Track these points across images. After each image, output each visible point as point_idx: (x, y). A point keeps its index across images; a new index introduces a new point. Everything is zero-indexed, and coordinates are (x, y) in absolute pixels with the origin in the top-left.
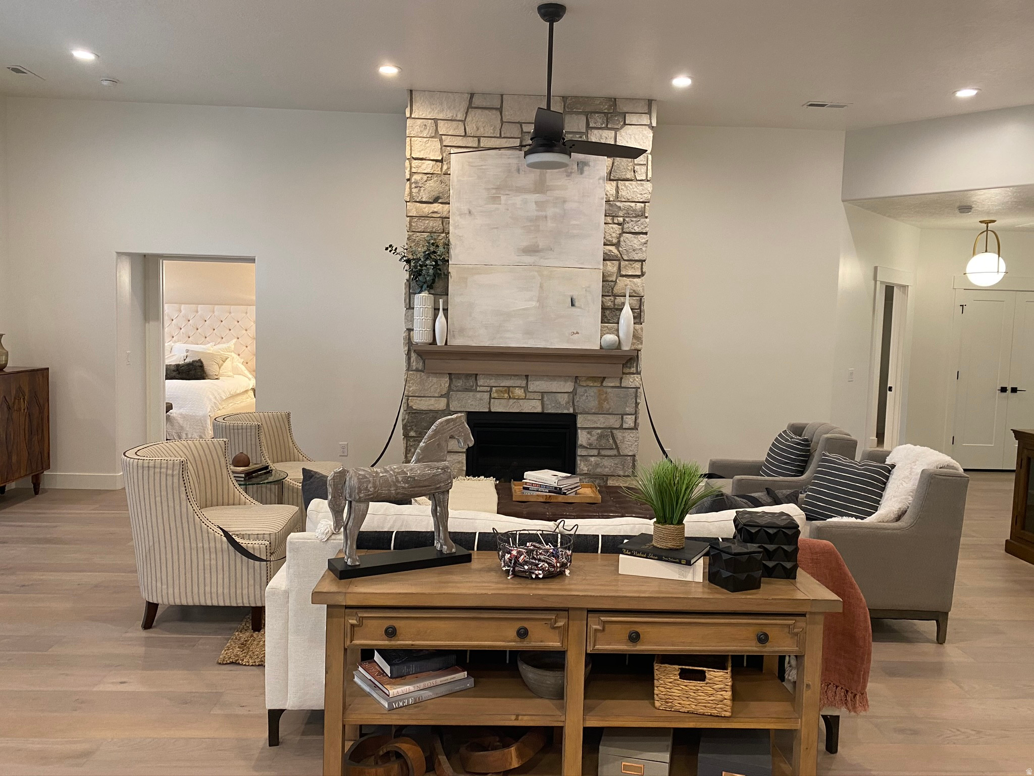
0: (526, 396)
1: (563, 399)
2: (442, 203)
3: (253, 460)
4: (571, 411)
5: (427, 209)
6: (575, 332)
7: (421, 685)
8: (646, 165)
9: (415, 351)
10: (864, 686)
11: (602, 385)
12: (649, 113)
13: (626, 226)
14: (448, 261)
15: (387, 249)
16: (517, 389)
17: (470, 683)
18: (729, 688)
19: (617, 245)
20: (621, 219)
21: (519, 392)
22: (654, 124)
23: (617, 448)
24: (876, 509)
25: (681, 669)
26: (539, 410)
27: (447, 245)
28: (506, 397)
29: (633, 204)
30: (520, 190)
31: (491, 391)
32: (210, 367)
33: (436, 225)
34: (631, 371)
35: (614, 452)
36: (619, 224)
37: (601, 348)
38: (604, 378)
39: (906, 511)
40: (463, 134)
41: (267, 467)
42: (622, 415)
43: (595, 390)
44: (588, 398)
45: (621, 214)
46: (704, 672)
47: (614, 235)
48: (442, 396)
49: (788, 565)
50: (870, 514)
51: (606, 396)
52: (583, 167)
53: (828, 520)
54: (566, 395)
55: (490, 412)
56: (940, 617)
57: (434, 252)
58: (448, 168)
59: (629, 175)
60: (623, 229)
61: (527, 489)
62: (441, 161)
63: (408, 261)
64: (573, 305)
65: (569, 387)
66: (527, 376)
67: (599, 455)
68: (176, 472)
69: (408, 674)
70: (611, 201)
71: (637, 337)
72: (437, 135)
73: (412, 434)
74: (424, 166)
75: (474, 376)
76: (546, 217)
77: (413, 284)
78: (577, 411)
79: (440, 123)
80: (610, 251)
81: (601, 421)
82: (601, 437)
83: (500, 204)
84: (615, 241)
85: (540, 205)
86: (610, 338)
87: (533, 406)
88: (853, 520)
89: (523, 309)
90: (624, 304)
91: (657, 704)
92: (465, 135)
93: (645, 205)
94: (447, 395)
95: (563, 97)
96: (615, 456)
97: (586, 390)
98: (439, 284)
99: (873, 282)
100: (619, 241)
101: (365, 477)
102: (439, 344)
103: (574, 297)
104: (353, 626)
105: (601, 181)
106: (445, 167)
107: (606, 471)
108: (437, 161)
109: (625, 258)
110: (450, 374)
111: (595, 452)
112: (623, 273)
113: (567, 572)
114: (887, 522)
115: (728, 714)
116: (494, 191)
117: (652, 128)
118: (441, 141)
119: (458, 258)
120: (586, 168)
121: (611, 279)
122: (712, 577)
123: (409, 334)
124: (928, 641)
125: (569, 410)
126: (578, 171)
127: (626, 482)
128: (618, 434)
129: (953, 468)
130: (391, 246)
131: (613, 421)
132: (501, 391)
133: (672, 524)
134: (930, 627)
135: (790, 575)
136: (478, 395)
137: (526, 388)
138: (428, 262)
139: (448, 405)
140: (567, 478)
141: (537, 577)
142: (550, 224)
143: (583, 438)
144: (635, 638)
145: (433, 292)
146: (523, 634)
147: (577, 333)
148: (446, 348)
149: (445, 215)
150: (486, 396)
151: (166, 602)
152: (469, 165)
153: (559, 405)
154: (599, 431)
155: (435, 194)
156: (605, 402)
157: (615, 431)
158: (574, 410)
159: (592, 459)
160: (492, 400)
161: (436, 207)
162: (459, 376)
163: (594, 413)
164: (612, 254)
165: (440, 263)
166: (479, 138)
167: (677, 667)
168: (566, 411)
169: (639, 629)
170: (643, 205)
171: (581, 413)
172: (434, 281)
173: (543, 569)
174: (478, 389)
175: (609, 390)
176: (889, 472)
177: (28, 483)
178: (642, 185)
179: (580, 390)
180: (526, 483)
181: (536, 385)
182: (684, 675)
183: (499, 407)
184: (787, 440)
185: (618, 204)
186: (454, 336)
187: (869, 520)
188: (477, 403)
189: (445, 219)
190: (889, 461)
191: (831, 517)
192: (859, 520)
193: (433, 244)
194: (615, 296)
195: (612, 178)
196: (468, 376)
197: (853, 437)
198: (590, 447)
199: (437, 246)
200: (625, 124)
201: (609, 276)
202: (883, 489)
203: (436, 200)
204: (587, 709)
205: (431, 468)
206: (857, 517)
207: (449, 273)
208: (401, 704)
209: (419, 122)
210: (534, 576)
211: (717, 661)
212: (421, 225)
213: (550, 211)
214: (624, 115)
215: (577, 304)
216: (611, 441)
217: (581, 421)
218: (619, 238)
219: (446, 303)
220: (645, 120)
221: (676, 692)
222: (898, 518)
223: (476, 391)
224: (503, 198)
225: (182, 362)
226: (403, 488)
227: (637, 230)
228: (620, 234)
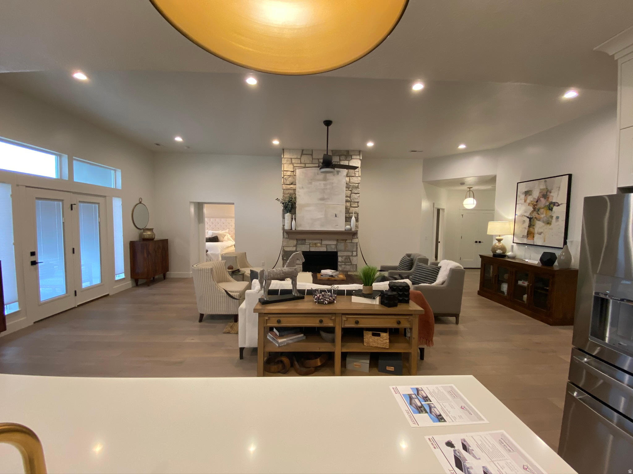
0: (321, 246)
1: (333, 247)
2: (294, 185)
3: (234, 267)
4: (336, 250)
5: (289, 187)
7: (289, 339)
8: (359, 172)
9: (285, 232)
10: (432, 339)
11: (346, 242)
12: (359, 155)
13: (353, 191)
14: (296, 203)
15: (276, 200)
16: (318, 243)
17: (304, 338)
18: (388, 339)
19: (350, 197)
20: (351, 189)
21: (319, 245)
22: (361, 158)
23: (351, 262)
24: (435, 281)
25: (373, 333)
26: (325, 250)
27: (295, 198)
28: (315, 246)
29: (355, 184)
30: (318, 180)
31: (310, 245)
32: (220, 238)
33: (292, 192)
34: (355, 237)
35: (350, 263)
36: (350, 190)
37: (345, 230)
38: (346, 240)
39: (445, 282)
40: (300, 163)
41: (239, 270)
42: (352, 252)
43: (343, 244)
44: (341, 246)
45: (351, 187)
46: (380, 334)
47: (349, 194)
48: (294, 246)
49: (407, 299)
50: (433, 282)
53: (420, 284)
54: (334, 245)
55: (310, 251)
56: (457, 316)
57: (291, 200)
58: (296, 174)
59: (353, 175)
60: (351, 192)
61: (322, 276)
62: (293, 171)
63: (283, 203)
64: (336, 216)
65: (335, 243)
66: (321, 240)
68: (209, 271)
69: (284, 335)
70: (348, 183)
71: (357, 226)
72: (292, 163)
73: (285, 258)
74: (288, 173)
75: (305, 240)
76: (327, 189)
77: (285, 210)
79: (293, 159)
80: (348, 199)
81: (346, 254)
82: (345, 259)
83: (312, 185)
84: (349, 196)
85: (325, 185)
86: (348, 227)
87: (323, 249)
88: (428, 284)
89: (320, 218)
90: (352, 216)
91: (365, 344)
92: (301, 163)
94: (296, 246)
95: (332, 150)
96: (350, 265)
98: (293, 211)
99: (433, 208)
100: (350, 196)
101: (270, 272)
102: (293, 230)
103: (336, 214)
104: (267, 320)
105: (344, 177)
106: (294, 173)
107: (347, 270)
108: (292, 171)
109: (353, 201)
110: (297, 239)
111: (344, 264)
112: (352, 206)
113: (335, 302)
114: (439, 285)
115: (388, 347)
116: (310, 181)
117: (361, 160)
118: (293, 165)
119: (299, 202)
120: (339, 173)
121: (348, 208)
122: (382, 303)
123: (284, 227)
124: (453, 323)
127: (354, 273)
128: (351, 258)
129: (461, 267)
130: (277, 199)
131: (350, 254)
132: (313, 245)
133: (368, 286)
134: (453, 319)
135: (407, 302)
136: (306, 246)
137: (321, 244)
138: (289, 203)
139: (296, 249)
140: (335, 272)
141: (326, 303)
142: (328, 191)
143: (340, 259)
144: (357, 322)
145: (291, 213)
146: (321, 321)
147: (337, 225)
148: (295, 231)
149: (294, 188)
150: (308, 246)
151: (206, 313)
152: (302, 173)
153: (332, 249)
154: (345, 257)
155: (292, 182)
156: (347, 247)
157: (350, 257)
158: (337, 250)
159: (343, 266)
160: (310, 247)
161: (292, 186)
162: (300, 240)
163: (343, 251)
165: (293, 204)
166: (305, 164)
167: (371, 332)
168: (334, 251)
169: (358, 320)
170: (358, 184)
171: (339, 251)
172: (291, 209)
173: (327, 301)
174: (306, 244)
175: (348, 244)
176: (439, 269)
177: (161, 276)
178: (358, 178)
179: (339, 244)
180: (322, 274)
181: (324, 242)
182: (374, 335)
183: (313, 249)
184: (405, 259)
185: (350, 184)
186: (298, 227)
187: (433, 284)
188: (306, 248)
189: (295, 190)
190: (439, 265)
191: (420, 283)
192: (430, 285)
193: (291, 198)
194: (350, 213)
195: (348, 176)
196: (302, 240)
197: (427, 258)
198: (342, 262)
199: (292, 198)
200: (352, 159)
201: (347, 207)
202: (437, 274)
203: (292, 184)
204: (342, 346)
205: (291, 269)
206: (429, 284)
207: (296, 207)
208: (282, 345)
209: (286, 159)
210: (324, 303)
211: (384, 330)
212: (287, 192)
213: (328, 187)
214: (351, 156)
216: (349, 260)
217: (339, 254)
218: (350, 195)
219: (295, 216)
220: (358, 157)
221: (371, 340)
222: (443, 283)
223: (305, 244)
224: (313, 183)
225: (211, 237)
226: (282, 275)
227: (356, 192)
228: (351, 194)
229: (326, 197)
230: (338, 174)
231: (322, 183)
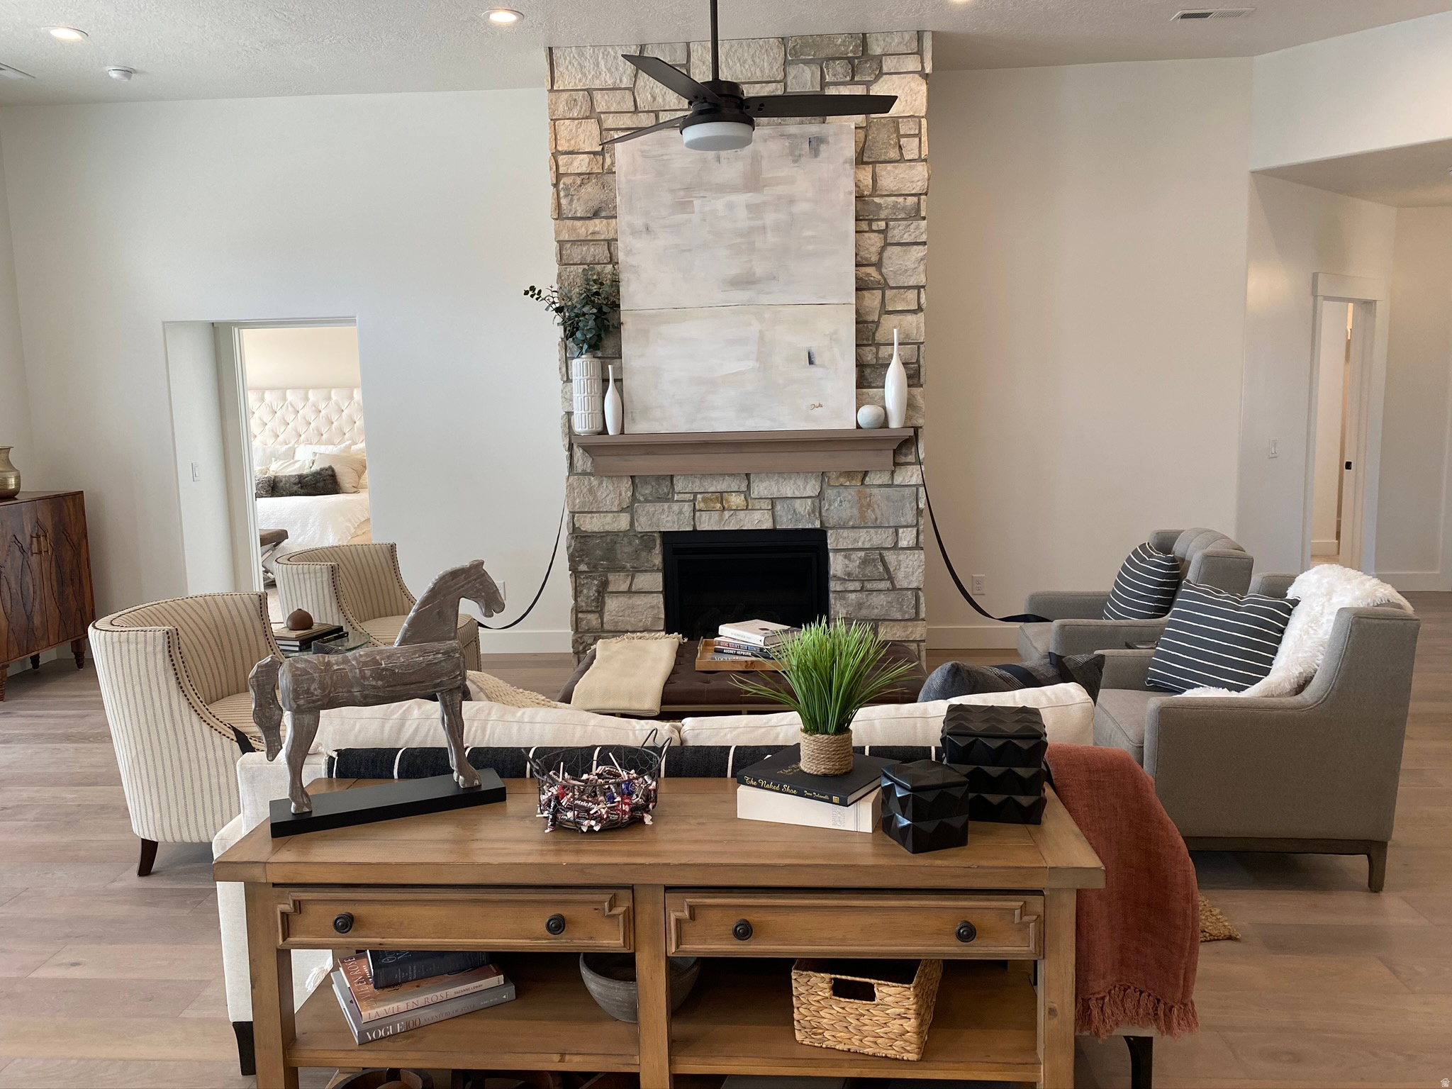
0: (747, 506)
1: (803, 508)
2: (607, 218)
4: (817, 525)
5: (583, 229)
6: (818, 405)
7: (421, 1000)
8: (919, 135)
9: (578, 446)
10: (1187, 992)
11: (862, 483)
14: (619, 306)
15: (526, 293)
16: (734, 494)
17: (509, 993)
18: (911, 1014)
19: (878, 265)
20: (882, 225)
21: (736, 500)
23: (891, 579)
24: (1266, 672)
25: (835, 979)
26: (767, 525)
27: (616, 283)
28: (718, 508)
29: (901, 199)
30: (721, 189)
31: (695, 499)
32: (345, 478)
33: (600, 252)
34: (908, 461)
35: (886, 584)
37: (858, 427)
38: (866, 473)
39: (1312, 678)
40: (633, 109)
41: (341, 629)
42: (896, 529)
43: (852, 491)
44: (841, 505)
46: (872, 986)
48: (622, 510)
49: (1025, 801)
50: (1254, 681)
51: (870, 500)
52: (818, 145)
53: (1189, 694)
54: (809, 501)
56: (1374, 849)
57: (597, 294)
58: (613, 164)
59: (893, 154)
60: (885, 238)
61: (721, 651)
62: (602, 153)
63: (559, 310)
64: (811, 362)
65: (812, 488)
66: (748, 475)
67: (862, 589)
69: (405, 981)
70: (867, 196)
71: (910, 406)
72: (592, 114)
74: (576, 163)
75: (669, 478)
76: (764, 228)
78: (827, 525)
79: (598, 96)
80: (868, 275)
81: (865, 538)
82: (865, 562)
83: (693, 213)
84: (874, 259)
85: (755, 210)
86: (871, 411)
87: (758, 520)
88: (1223, 693)
89: (736, 374)
90: (891, 356)
91: (799, 1036)
93: (919, 200)
94: (629, 509)
96: (888, 590)
97: (839, 492)
98: (608, 343)
100: (881, 259)
101: (305, 672)
102: (610, 432)
103: (814, 350)
105: (847, 166)
106: (608, 161)
107: (876, 613)
108: (595, 153)
109: (892, 284)
110: (631, 477)
111: (857, 585)
113: (648, 819)
115: (913, 1057)
116: (682, 193)
117: (926, 77)
119: (633, 299)
120: (823, 147)
121: (870, 319)
122: (884, 823)
123: (569, 420)
125: (813, 524)
126: (810, 152)
128: (891, 557)
130: (533, 288)
131: (881, 538)
132: (711, 500)
133: (826, 733)
135: (1032, 816)
136: (676, 507)
137: (747, 494)
138: (585, 310)
139: (632, 524)
141: (583, 832)
142: (771, 239)
144: (745, 931)
145: (599, 354)
146: (557, 925)
147: (820, 406)
148: (623, 439)
149: (611, 236)
150: (687, 508)
151: (169, 839)
152: (643, 156)
153: (798, 517)
154: (862, 554)
155: (595, 204)
156: (868, 509)
157: (885, 553)
159: (853, 596)
160: (698, 514)
161: (598, 225)
162: (645, 479)
163: (853, 527)
164: (872, 278)
165: (605, 309)
167: (827, 976)
168: (810, 526)
169: (752, 917)
170: (915, 199)
171: (832, 528)
172: (599, 337)
173: (598, 818)
175: (875, 491)
176: (1289, 612)
179: (830, 493)
180: (719, 643)
181: (762, 488)
182: (841, 990)
184: (1143, 560)
185: (877, 200)
187: (1252, 692)
188: (673, 518)
189: (610, 243)
190: (1291, 593)
191: (1192, 686)
193: (595, 281)
194: (878, 345)
195: (865, 159)
196: (659, 478)
197: (1249, 552)
199: (602, 284)
202: (1279, 641)
203: (596, 214)
205: (425, 652)
207: (620, 324)
208: (382, 1033)
210: (585, 829)
212: (577, 253)
213: (770, 218)
215: (817, 360)
216: (881, 569)
218: (881, 253)
219: (619, 369)
220: (913, 64)
221: (827, 1018)
223: (673, 501)
224: (697, 203)
225: (306, 471)
226: (374, 687)
227: (907, 239)
228: (883, 249)
229: (759, 269)
230: (815, 153)
231: (743, 199)
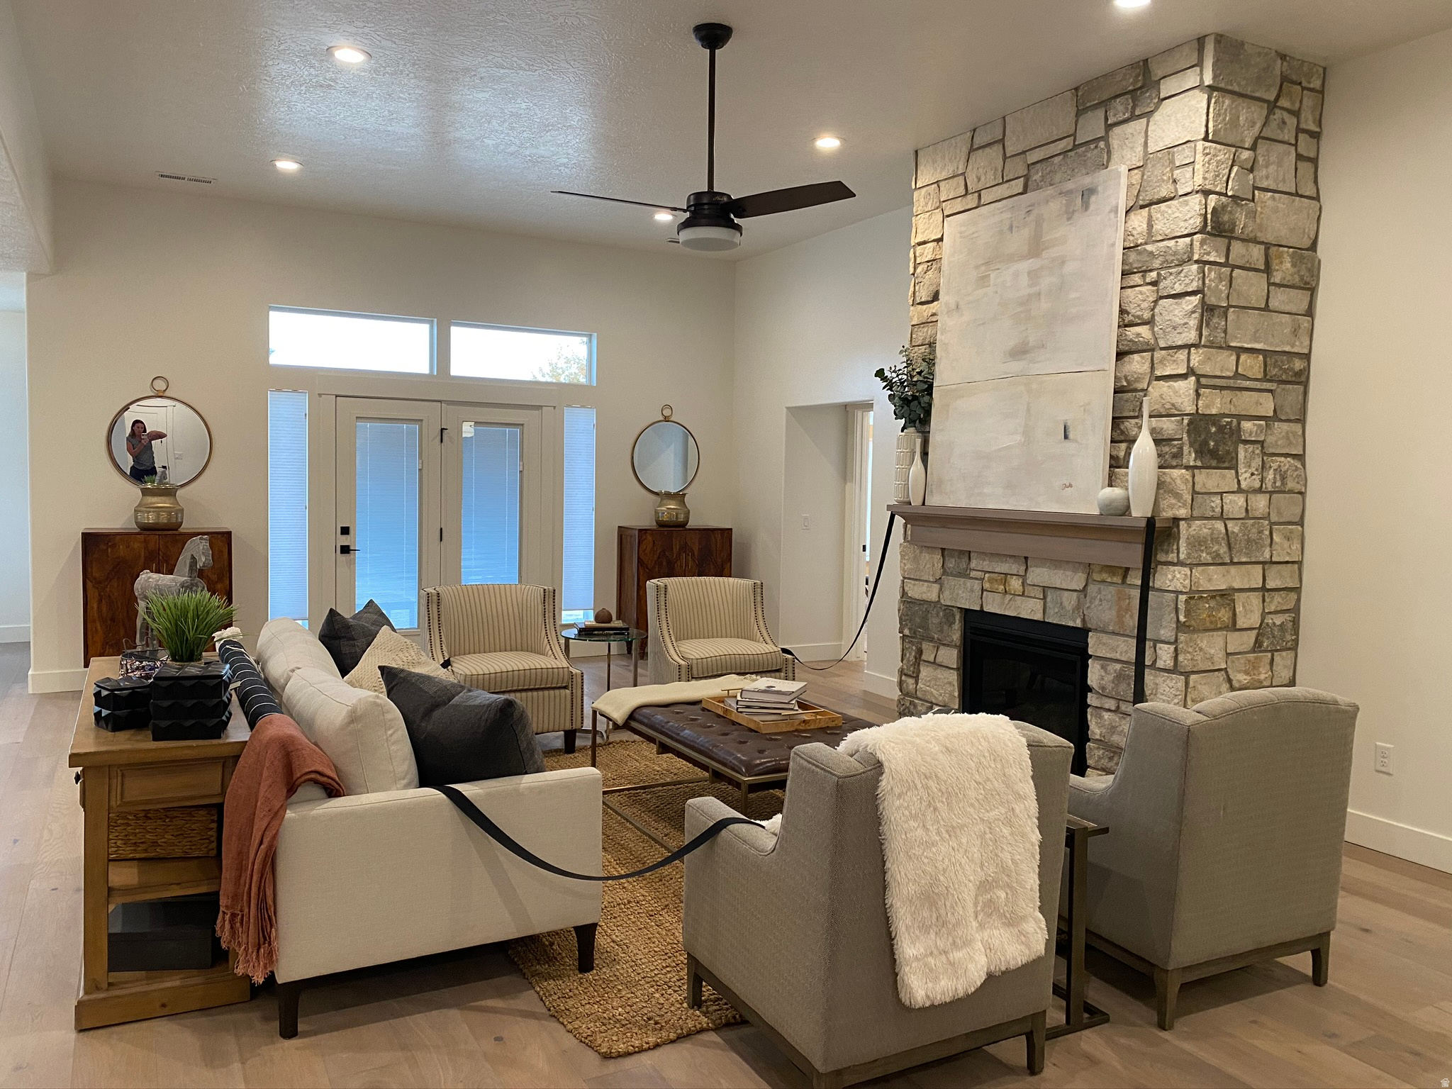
1: (1069, 600)
4: (1078, 624)
5: (927, 312)
6: (1068, 484)
8: (1193, 164)
11: (1124, 582)
12: (1200, 64)
13: (1162, 285)
14: (933, 383)
16: (1014, 577)
19: (1150, 323)
20: (1155, 275)
22: (1209, 81)
26: (1038, 616)
28: (1000, 590)
29: (1171, 243)
30: (1011, 259)
31: (984, 579)
34: (1169, 559)
36: (1152, 284)
38: (1127, 569)
43: (1114, 590)
44: (1103, 603)
45: (1157, 264)
47: (1145, 305)
48: (936, 582)
51: (1129, 603)
52: (1089, 198)
54: (1074, 595)
55: (982, 612)
59: (1167, 191)
60: (1158, 291)
62: (942, 240)
64: (1066, 437)
65: (1077, 581)
66: (1026, 558)
67: (1117, 710)
70: (1141, 244)
72: (939, 203)
73: (908, 632)
74: (926, 253)
75: (968, 554)
77: (900, 419)
78: (1089, 626)
79: (942, 186)
80: (1138, 335)
81: (1123, 648)
84: (1147, 315)
89: (1007, 448)
92: (966, 193)
93: (1192, 241)
94: (939, 581)
95: (1076, 89)
97: (1100, 589)
100: (1153, 316)
102: (913, 502)
103: (1070, 423)
105: (1112, 215)
108: (937, 240)
109: (1162, 344)
110: (940, 549)
111: (1112, 704)
112: (1158, 373)
116: (983, 268)
117: (1205, 89)
118: (942, 209)
120: (1093, 199)
121: (1140, 386)
126: (1082, 206)
128: (1149, 677)
132: (996, 580)
136: (969, 583)
137: (1024, 578)
143: (1095, 675)
145: (920, 428)
147: (1070, 486)
148: (923, 510)
149: (936, 317)
150: (979, 586)
152: (961, 237)
153: (1064, 614)
154: (1118, 666)
155: (932, 290)
156: (1126, 613)
158: (1084, 621)
159: (1106, 715)
160: (985, 593)
161: (935, 307)
162: (951, 553)
163: (1113, 633)
164: (1141, 339)
166: (979, 192)
168: (1071, 624)
170: (1188, 240)
171: (1096, 630)
174: (973, 574)
175: (1133, 592)
178: (1186, 203)
179: (1092, 589)
181: (1039, 575)
183: (992, 605)
185: (1149, 248)
186: (932, 492)
189: (935, 324)
193: (927, 359)
195: (1140, 202)
196: (961, 552)
198: (1105, 692)
200: (1160, 99)
201: (1137, 380)
203: (935, 297)
207: (932, 400)
209: (923, 191)
212: (920, 335)
213: (1047, 281)
214: (1158, 84)
215: (1071, 436)
217: (1095, 645)
218: (1152, 310)
220: (1191, 79)
223: (968, 577)
224: (992, 276)
227: (1178, 289)
228: (1156, 302)
229: (1032, 337)
230: (1086, 206)
231: (1025, 266)
